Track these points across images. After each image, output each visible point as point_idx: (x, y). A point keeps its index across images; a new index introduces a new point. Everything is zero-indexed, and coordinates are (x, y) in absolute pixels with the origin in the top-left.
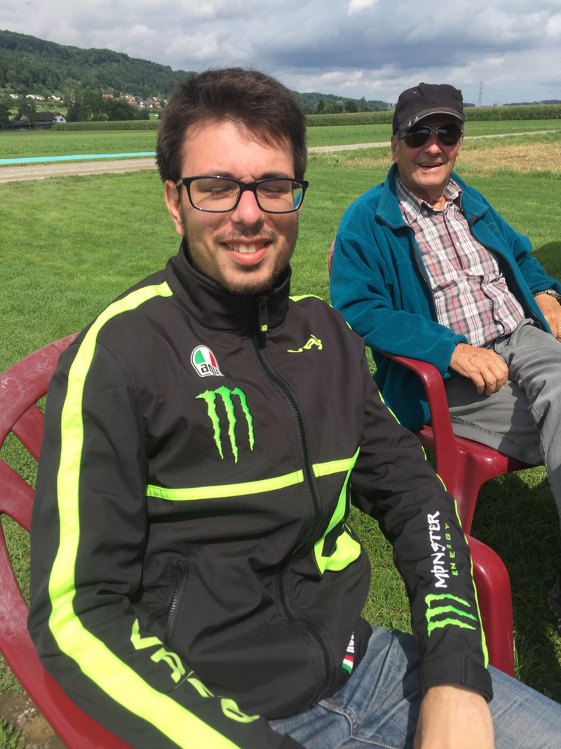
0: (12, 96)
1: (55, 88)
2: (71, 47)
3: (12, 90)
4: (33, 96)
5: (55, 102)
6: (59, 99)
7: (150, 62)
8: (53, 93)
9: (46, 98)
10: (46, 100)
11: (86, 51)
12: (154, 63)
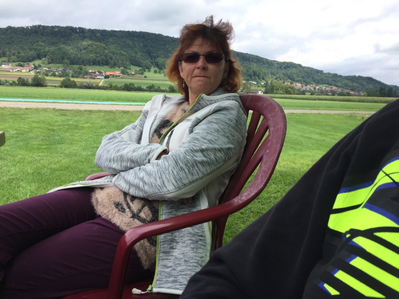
1: (263, 79)
4: (252, 82)
6: (263, 84)
7: (312, 68)
8: (261, 81)
10: (257, 84)
11: (281, 63)
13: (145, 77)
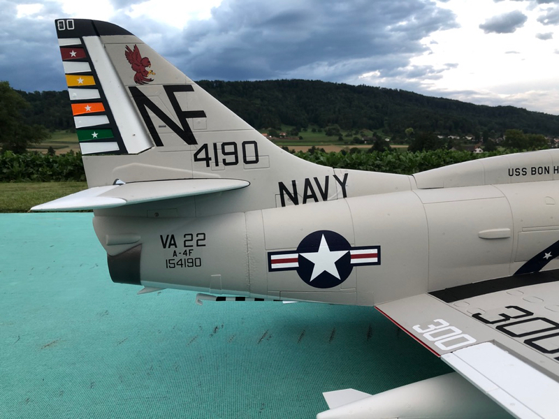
0: (440, 137)
1: (469, 132)
2: (482, 106)
3: (439, 133)
4: (453, 137)
5: (468, 140)
6: (470, 138)
7: (543, 113)
8: (467, 135)
9: (461, 138)
11: (493, 108)
12: (546, 114)
13: (301, 138)
